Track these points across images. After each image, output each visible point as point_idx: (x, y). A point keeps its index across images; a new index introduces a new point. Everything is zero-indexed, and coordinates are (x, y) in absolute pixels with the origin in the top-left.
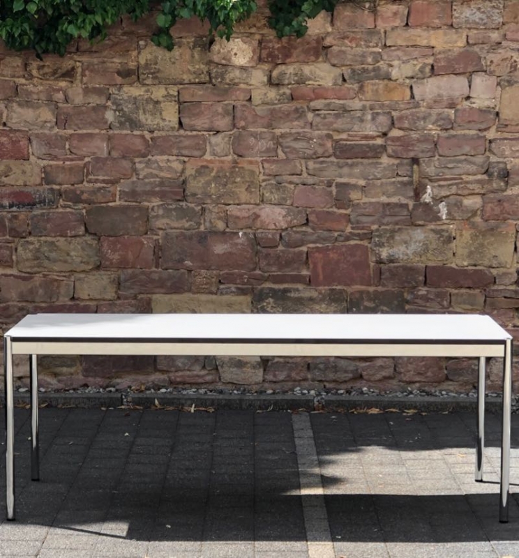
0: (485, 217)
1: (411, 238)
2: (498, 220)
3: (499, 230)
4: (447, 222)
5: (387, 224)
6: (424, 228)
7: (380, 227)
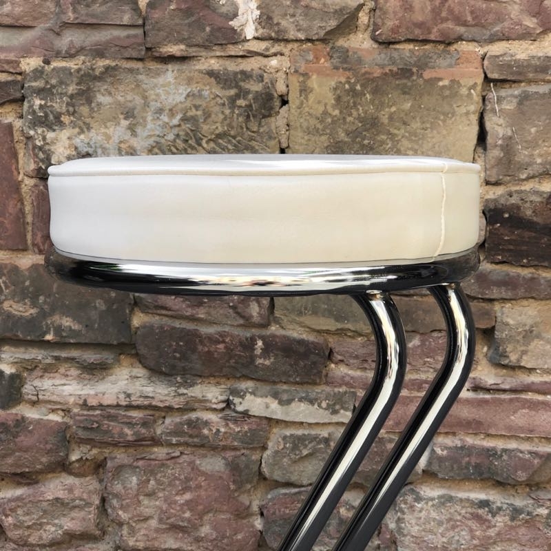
0: (384, 33)
1: (145, 98)
2: (425, 42)
3: (427, 74)
4: (260, 46)
5: (70, 56)
6: (185, 67)
7: (47, 62)
